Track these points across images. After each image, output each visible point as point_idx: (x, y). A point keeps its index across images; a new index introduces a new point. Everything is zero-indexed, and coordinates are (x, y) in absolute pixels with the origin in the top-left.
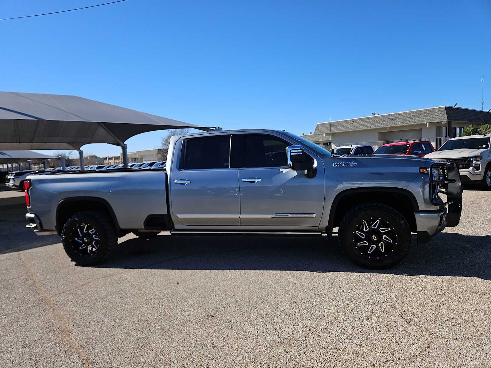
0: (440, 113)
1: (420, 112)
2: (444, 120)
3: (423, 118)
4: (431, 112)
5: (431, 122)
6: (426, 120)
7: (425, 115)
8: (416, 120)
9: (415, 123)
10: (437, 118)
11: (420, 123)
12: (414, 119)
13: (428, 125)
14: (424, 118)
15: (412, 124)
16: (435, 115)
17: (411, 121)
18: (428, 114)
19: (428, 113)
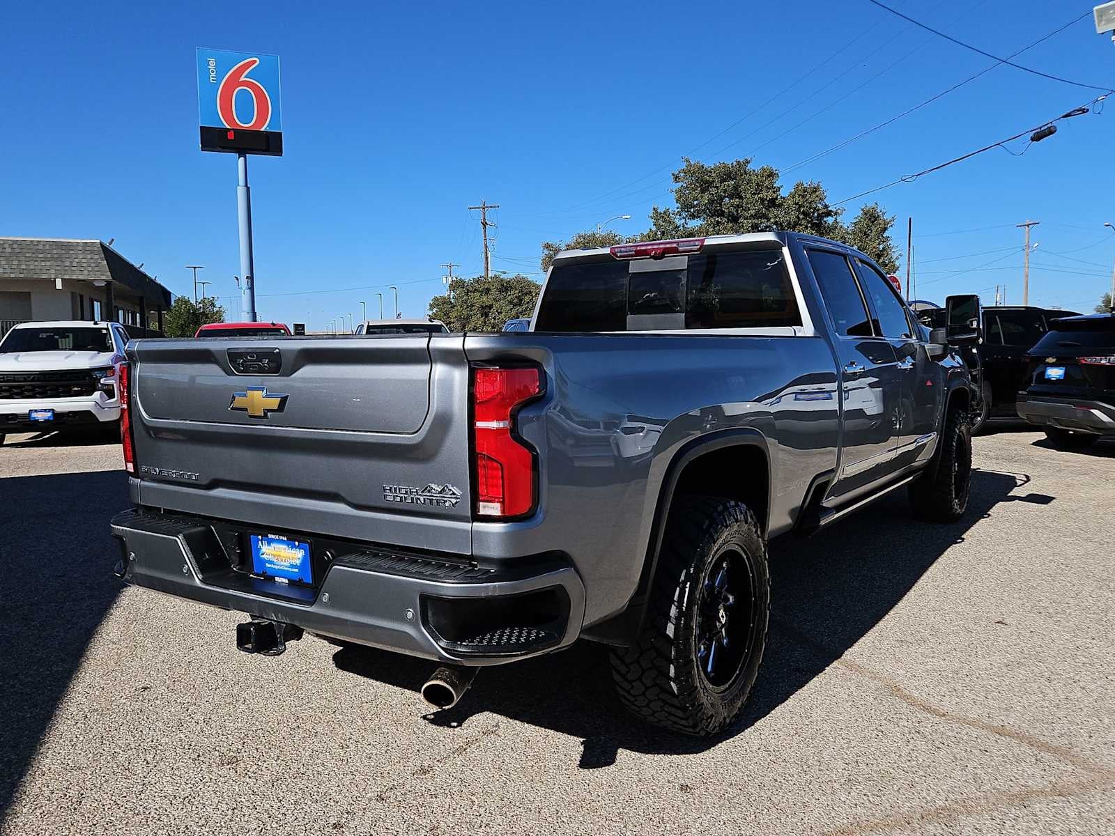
0: (89, 257)
1: (32, 246)
2: (104, 278)
3: (43, 263)
4: (63, 252)
5: (66, 277)
6: (53, 271)
7: (49, 255)
8: (23, 267)
9: (22, 276)
10: (82, 269)
11: (35, 276)
12: (16, 262)
13: (59, 285)
14: (48, 263)
15: (12, 276)
16: (77, 260)
17: (6, 266)
18: (56, 256)
19: (55, 252)
